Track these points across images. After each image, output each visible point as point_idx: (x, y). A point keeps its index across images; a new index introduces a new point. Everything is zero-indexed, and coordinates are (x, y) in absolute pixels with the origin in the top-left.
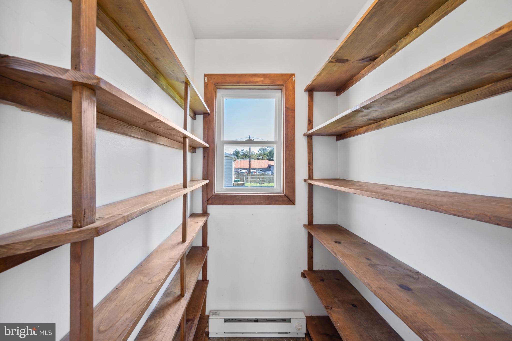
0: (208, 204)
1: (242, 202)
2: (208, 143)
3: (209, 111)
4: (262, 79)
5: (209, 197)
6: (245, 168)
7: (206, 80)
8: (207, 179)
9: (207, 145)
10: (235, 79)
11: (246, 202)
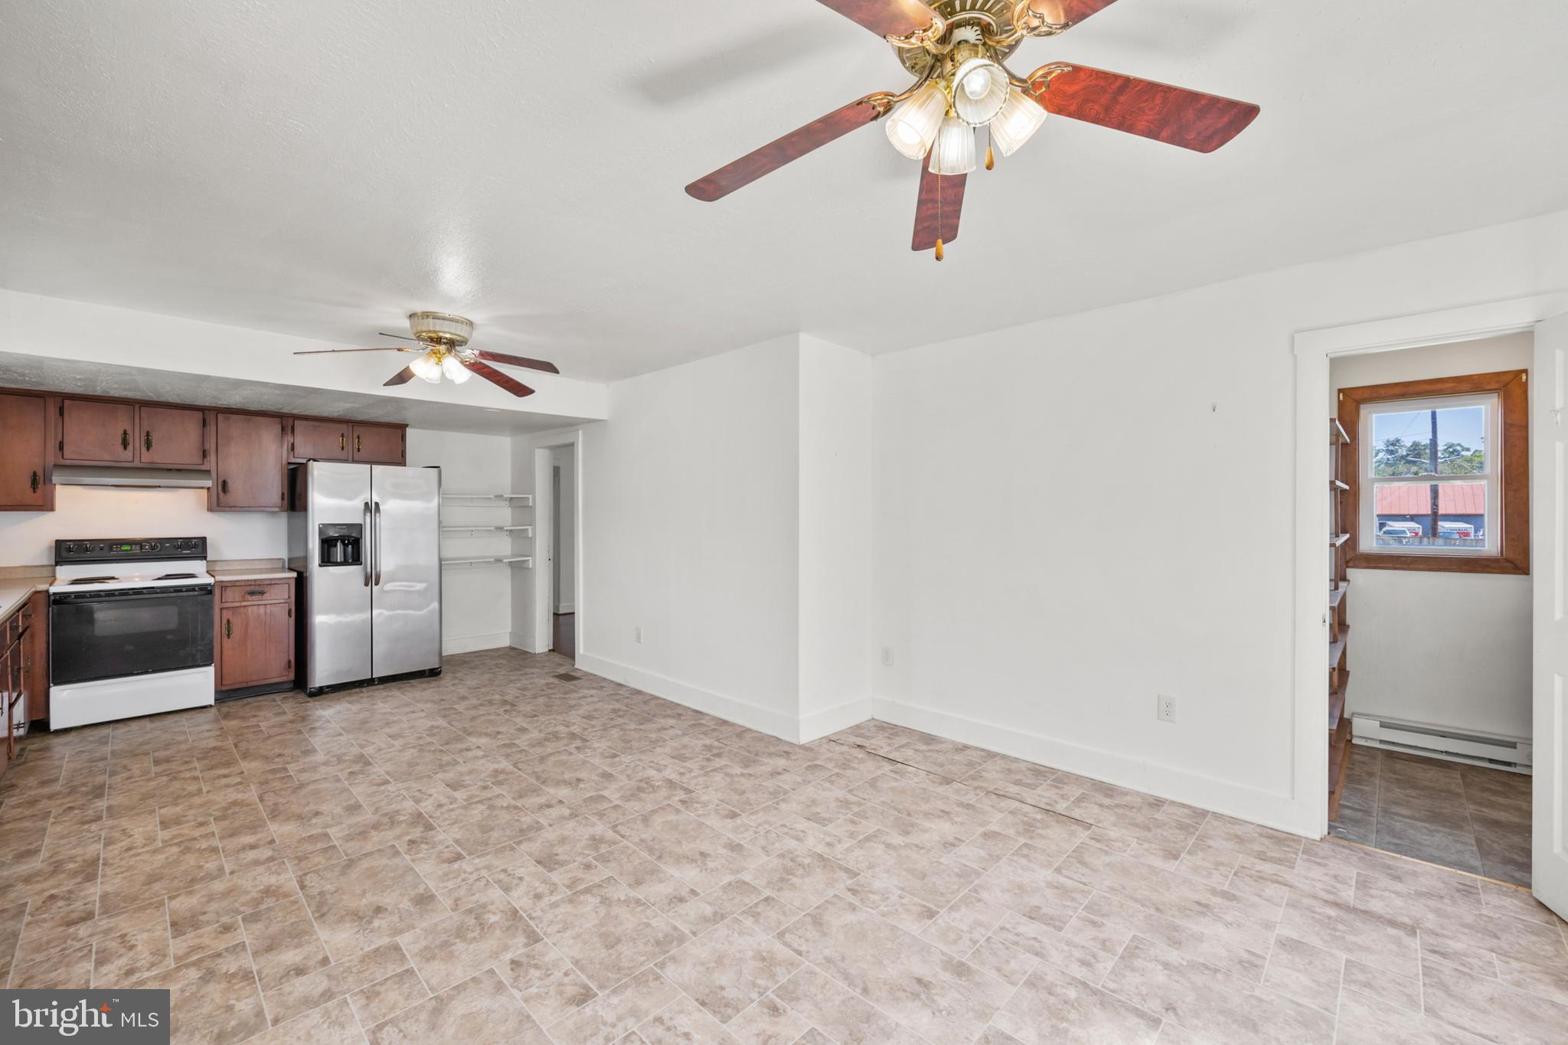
0: (1347, 567)
1: (1412, 566)
2: (1346, 484)
3: (1348, 441)
4: (1452, 385)
5: (1348, 557)
6: (1404, 516)
7: (1341, 397)
8: (1346, 532)
9: (1346, 487)
10: (1396, 391)
11: (1421, 567)
